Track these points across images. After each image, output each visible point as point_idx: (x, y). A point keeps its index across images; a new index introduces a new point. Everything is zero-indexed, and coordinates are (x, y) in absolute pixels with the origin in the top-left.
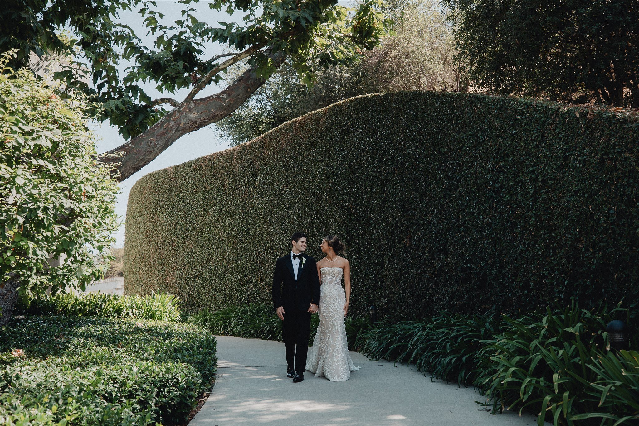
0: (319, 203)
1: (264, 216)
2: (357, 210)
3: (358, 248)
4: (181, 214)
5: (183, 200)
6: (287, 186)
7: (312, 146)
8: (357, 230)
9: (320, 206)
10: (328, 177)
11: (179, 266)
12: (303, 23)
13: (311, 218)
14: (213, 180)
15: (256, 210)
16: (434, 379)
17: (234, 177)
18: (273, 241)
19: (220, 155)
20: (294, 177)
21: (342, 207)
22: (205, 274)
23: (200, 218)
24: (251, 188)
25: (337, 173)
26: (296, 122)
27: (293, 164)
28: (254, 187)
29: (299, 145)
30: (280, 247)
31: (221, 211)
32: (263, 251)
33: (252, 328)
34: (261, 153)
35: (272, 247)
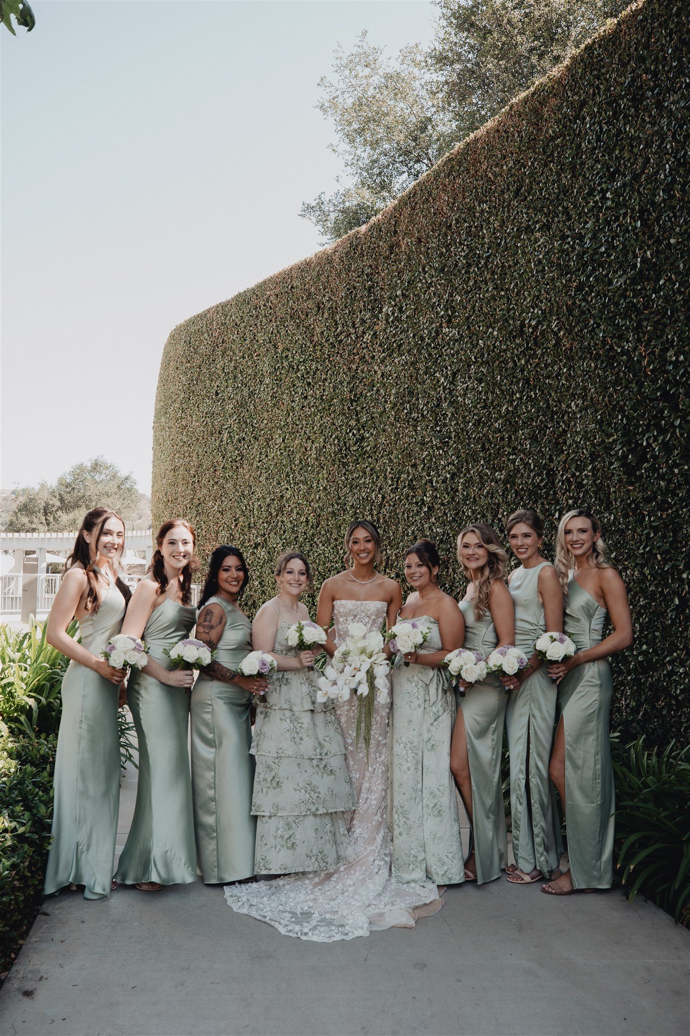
0: (534, 355)
1: (395, 405)
2: (665, 361)
3: (666, 492)
4: (229, 407)
5: (235, 377)
6: (449, 322)
7: (517, 193)
8: (663, 431)
9: (538, 365)
10: (564, 270)
11: (228, 518)
13: (511, 402)
15: (378, 390)
18: (414, 466)
19: (305, 267)
20: (467, 292)
21: (610, 359)
23: (265, 415)
24: (367, 337)
25: (596, 251)
26: (476, 140)
27: (465, 257)
28: (375, 333)
29: (481, 202)
30: (431, 481)
31: (306, 398)
34: (391, 248)
35: (411, 481)
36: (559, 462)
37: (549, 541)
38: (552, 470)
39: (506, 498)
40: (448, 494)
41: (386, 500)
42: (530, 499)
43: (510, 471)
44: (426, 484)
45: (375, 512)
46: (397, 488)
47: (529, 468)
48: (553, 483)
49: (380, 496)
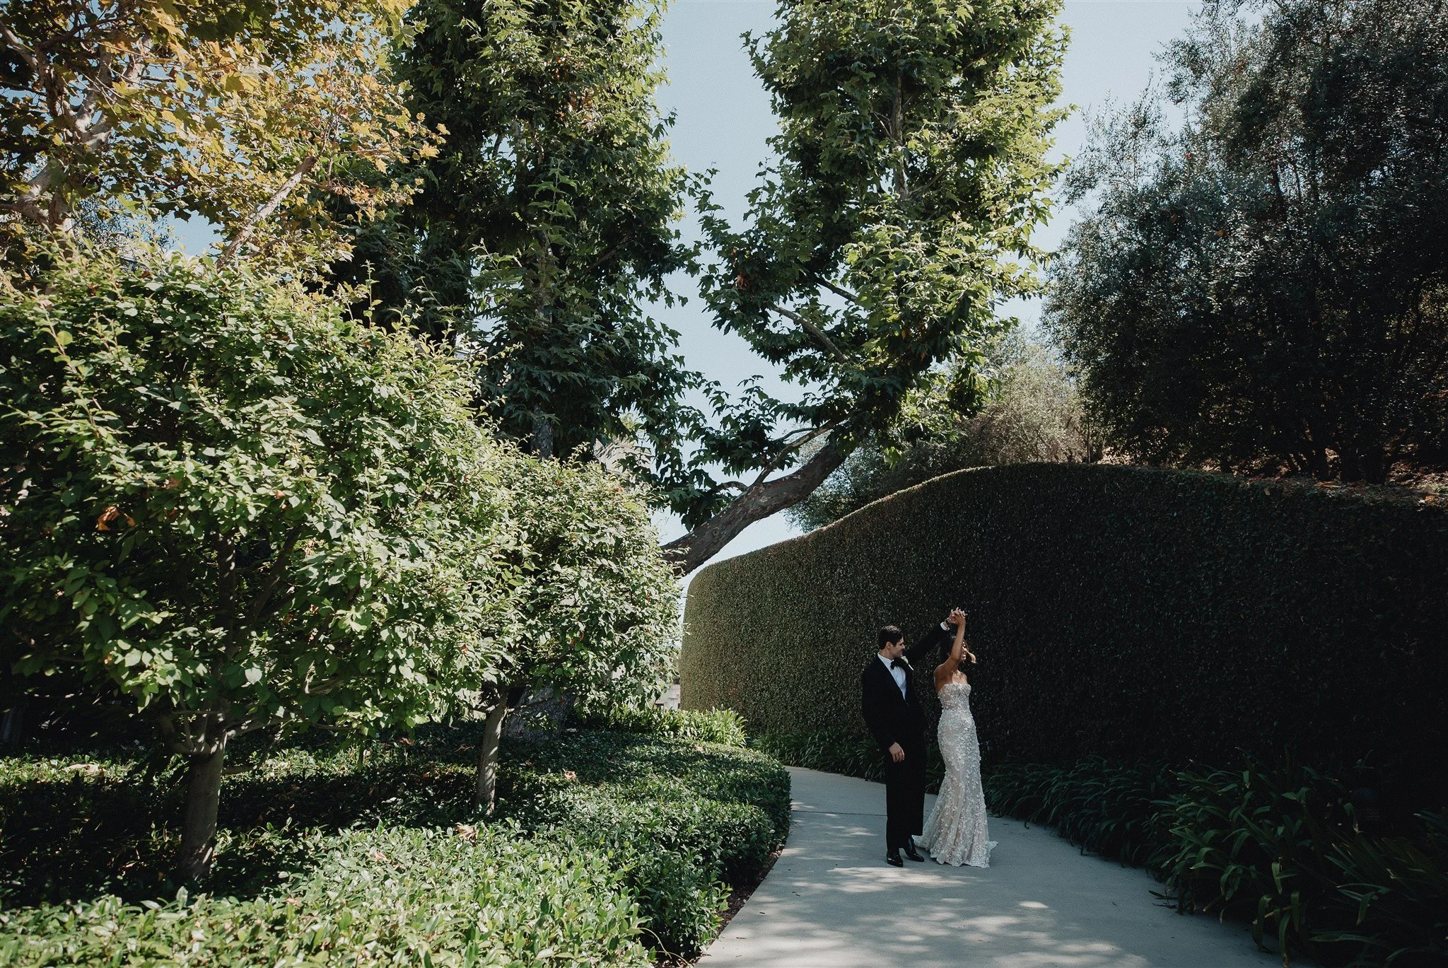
1: (845, 617)
6: (872, 581)
7: (902, 532)
10: (924, 569)
11: (743, 675)
12: (890, 390)
14: (784, 573)
15: (835, 609)
16: (1085, 852)
17: (809, 569)
20: (881, 569)
22: (773, 687)
25: (936, 564)
26: (883, 501)
27: (880, 553)
28: (833, 580)
29: (887, 530)
31: (793, 610)
33: (832, 759)
34: (840, 541)
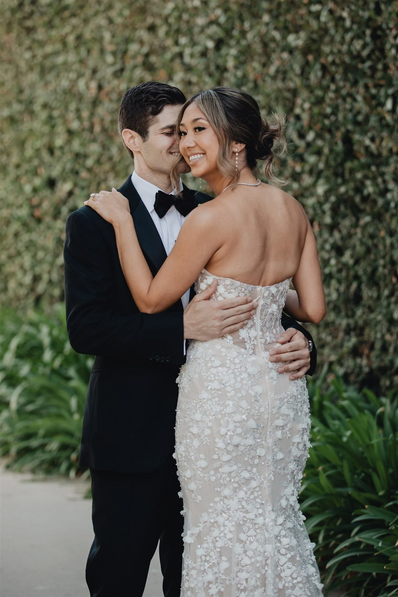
18: (152, 29)
30: (181, 55)
32: (119, 73)
33: (51, 434)
35: (147, 55)
36: (390, 14)
37: (378, 149)
38: (380, 28)
39: (308, 79)
40: (211, 75)
41: (103, 93)
42: (345, 79)
43: (313, 32)
44: (172, 60)
45: (85, 114)
46: (122, 70)
47: (343, 27)
48: (382, 50)
49: (93, 85)
